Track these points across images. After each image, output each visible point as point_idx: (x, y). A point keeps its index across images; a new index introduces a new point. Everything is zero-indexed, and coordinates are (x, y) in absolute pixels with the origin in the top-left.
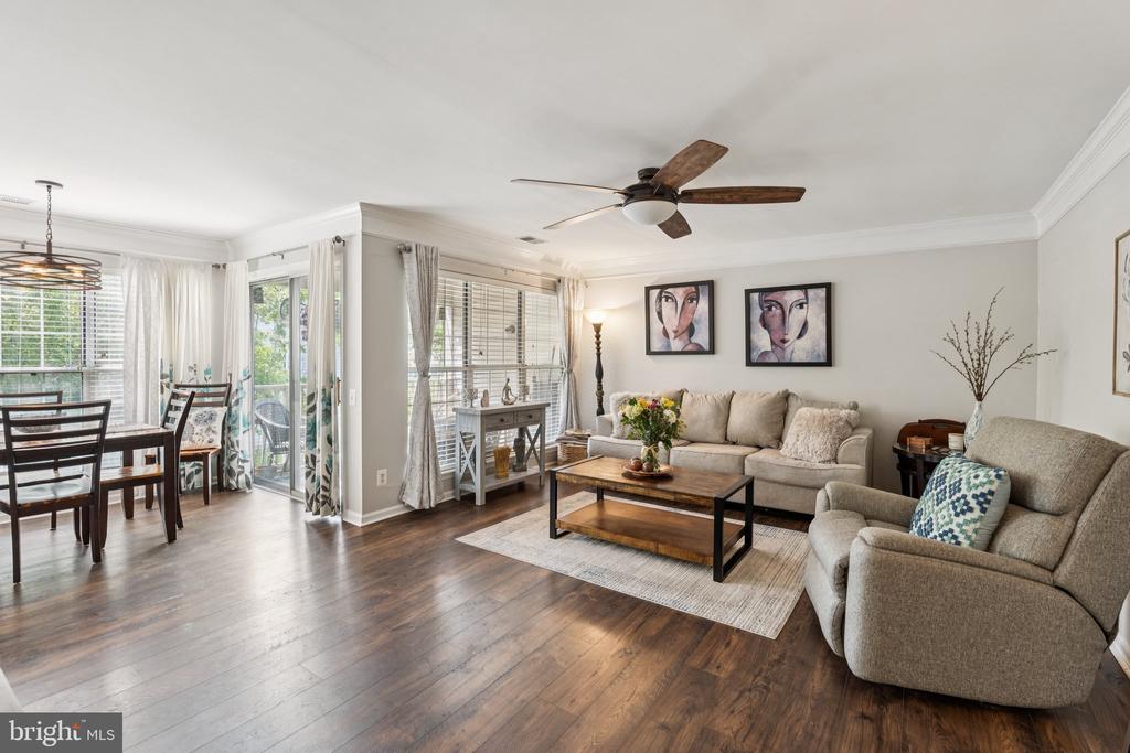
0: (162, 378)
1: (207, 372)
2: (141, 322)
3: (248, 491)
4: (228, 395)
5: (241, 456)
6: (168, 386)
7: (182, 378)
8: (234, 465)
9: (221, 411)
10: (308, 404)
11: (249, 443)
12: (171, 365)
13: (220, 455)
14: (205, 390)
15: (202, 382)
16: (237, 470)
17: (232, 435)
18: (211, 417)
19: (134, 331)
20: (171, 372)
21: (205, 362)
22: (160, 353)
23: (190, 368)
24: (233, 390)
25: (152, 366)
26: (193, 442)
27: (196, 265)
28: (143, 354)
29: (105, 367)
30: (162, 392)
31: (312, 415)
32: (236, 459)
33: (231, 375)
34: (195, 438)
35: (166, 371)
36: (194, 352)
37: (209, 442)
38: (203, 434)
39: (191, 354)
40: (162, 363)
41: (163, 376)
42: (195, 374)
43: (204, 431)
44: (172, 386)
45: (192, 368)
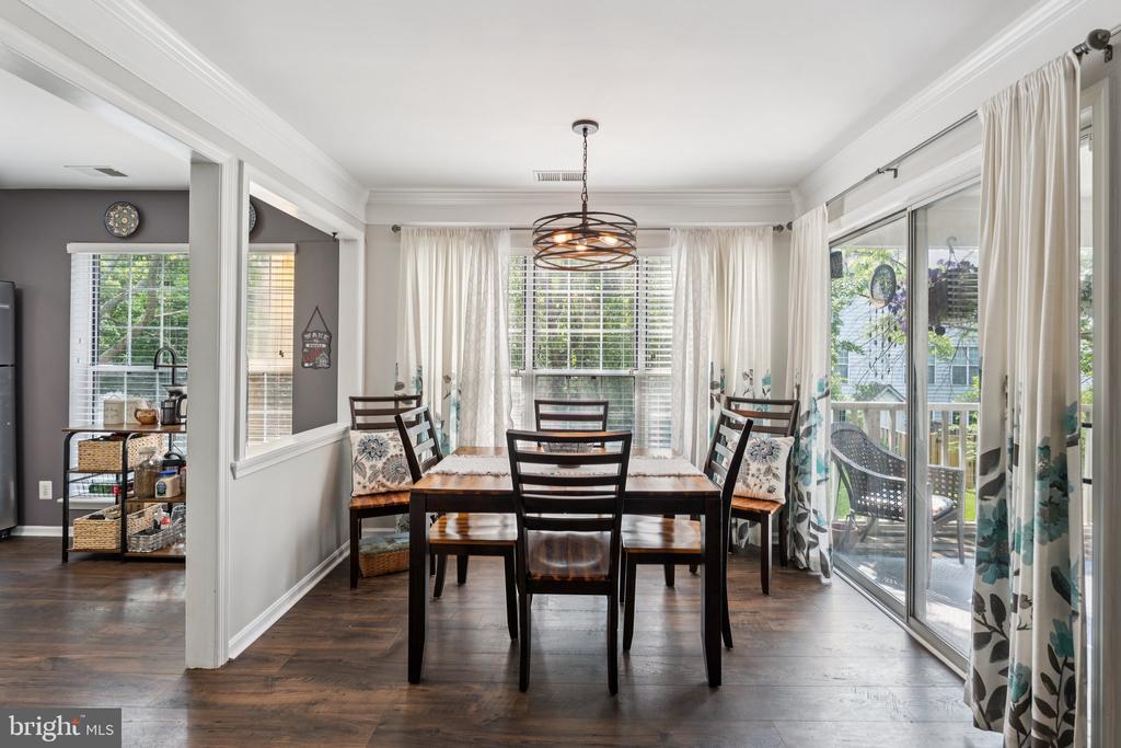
0: (712, 388)
1: (765, 382)
2: (691, 312)
3: (824, 580)
4: (795, 418)
5: (813, 518)
6: (718, 399)
7: (737, 387)
8: (803, 528)
9: (785, 443)
10: (984, 472)
11: (825, 500)
12: (723, 370)
13: (783, 513)
14: (763, 408)
15: (759, 396)
16: (807, 539)
17: (800, 483)
18: (772, 452)
19: (683, 324)
20: (722, 380)
21: (764, 368)
22: (710, 355)
23: (745, 375)
24: (803, 411)
25: (701, 371)
26: (748, 486)
27: (753, 230)
28: (692, 355)
29: (656, 371)
30: (712, 407)
31: (993, 501)
32: (806, 522)
33: (798, 387)
34: (751, 481)
35: (717, 379)
36: (750, 354)
37: (770, 491)
38: (761, 477)
39: (746, 356)
40: (712, 368)
41: (713, 386)
42: (751, 384)
43: (762, 472)
44: (723, 398)
45: (748, 376)
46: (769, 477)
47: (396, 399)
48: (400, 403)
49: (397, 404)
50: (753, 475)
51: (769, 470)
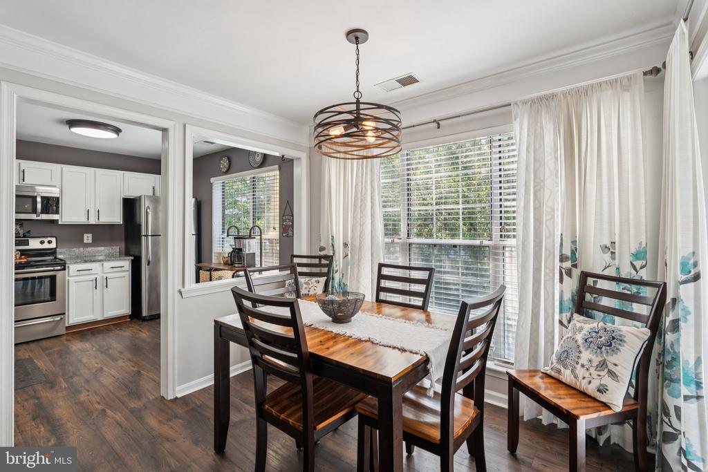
0: (561, 260)
1: (637, 256)
6: (569, 274)
7: (595, 262)
12: (574, 242)
15: (626, 272)
18: (612, 342)
20: (573, 253)
21: (637, 237)
22: (560, 226)
23: (605, 248)
25: (546, 243)
26: (576, 377)
29: (510, 242)
30: (561, 281)
33: (666, 266)
34: (580, 372)
35: (568, 252)
36: (611, 223)
37: (599, 391)
38: (592, 370)
39: (606, 226)
40: (562, 239)
41: (563, 259)
42: (613, 258)
43: (595, 364)
44: (576, 273)
45: (609, 249)
46: (602, 373)
47: (320, 258)
48: (322, 260)
49: (320, 261)
50: (583, 366)
51: (603, 365)
